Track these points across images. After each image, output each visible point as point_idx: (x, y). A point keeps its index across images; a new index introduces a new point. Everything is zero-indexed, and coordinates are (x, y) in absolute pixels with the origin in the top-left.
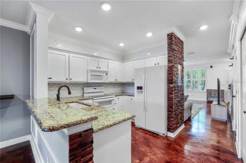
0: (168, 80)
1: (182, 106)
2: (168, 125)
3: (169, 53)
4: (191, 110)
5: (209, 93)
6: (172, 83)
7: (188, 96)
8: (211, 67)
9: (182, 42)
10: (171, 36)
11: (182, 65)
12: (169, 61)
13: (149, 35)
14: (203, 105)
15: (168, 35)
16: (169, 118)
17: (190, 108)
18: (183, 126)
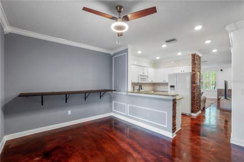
0: (192, 82)
1: (200, 98)
2: (192, 109)
3: (192, 66)
4: (205, 102)
5: (219, 91)
6: (194, 84)
7: (203, 93)
8: (221, 70)
9: (200, 57)
10: (194, 56)
11: (200, 72)
12: (193, 71)
13: (180, 54)
14: (214, 102)
15: (192, 55)
16: (193, 104)
17: (205, 101)
18: (200, 112)
